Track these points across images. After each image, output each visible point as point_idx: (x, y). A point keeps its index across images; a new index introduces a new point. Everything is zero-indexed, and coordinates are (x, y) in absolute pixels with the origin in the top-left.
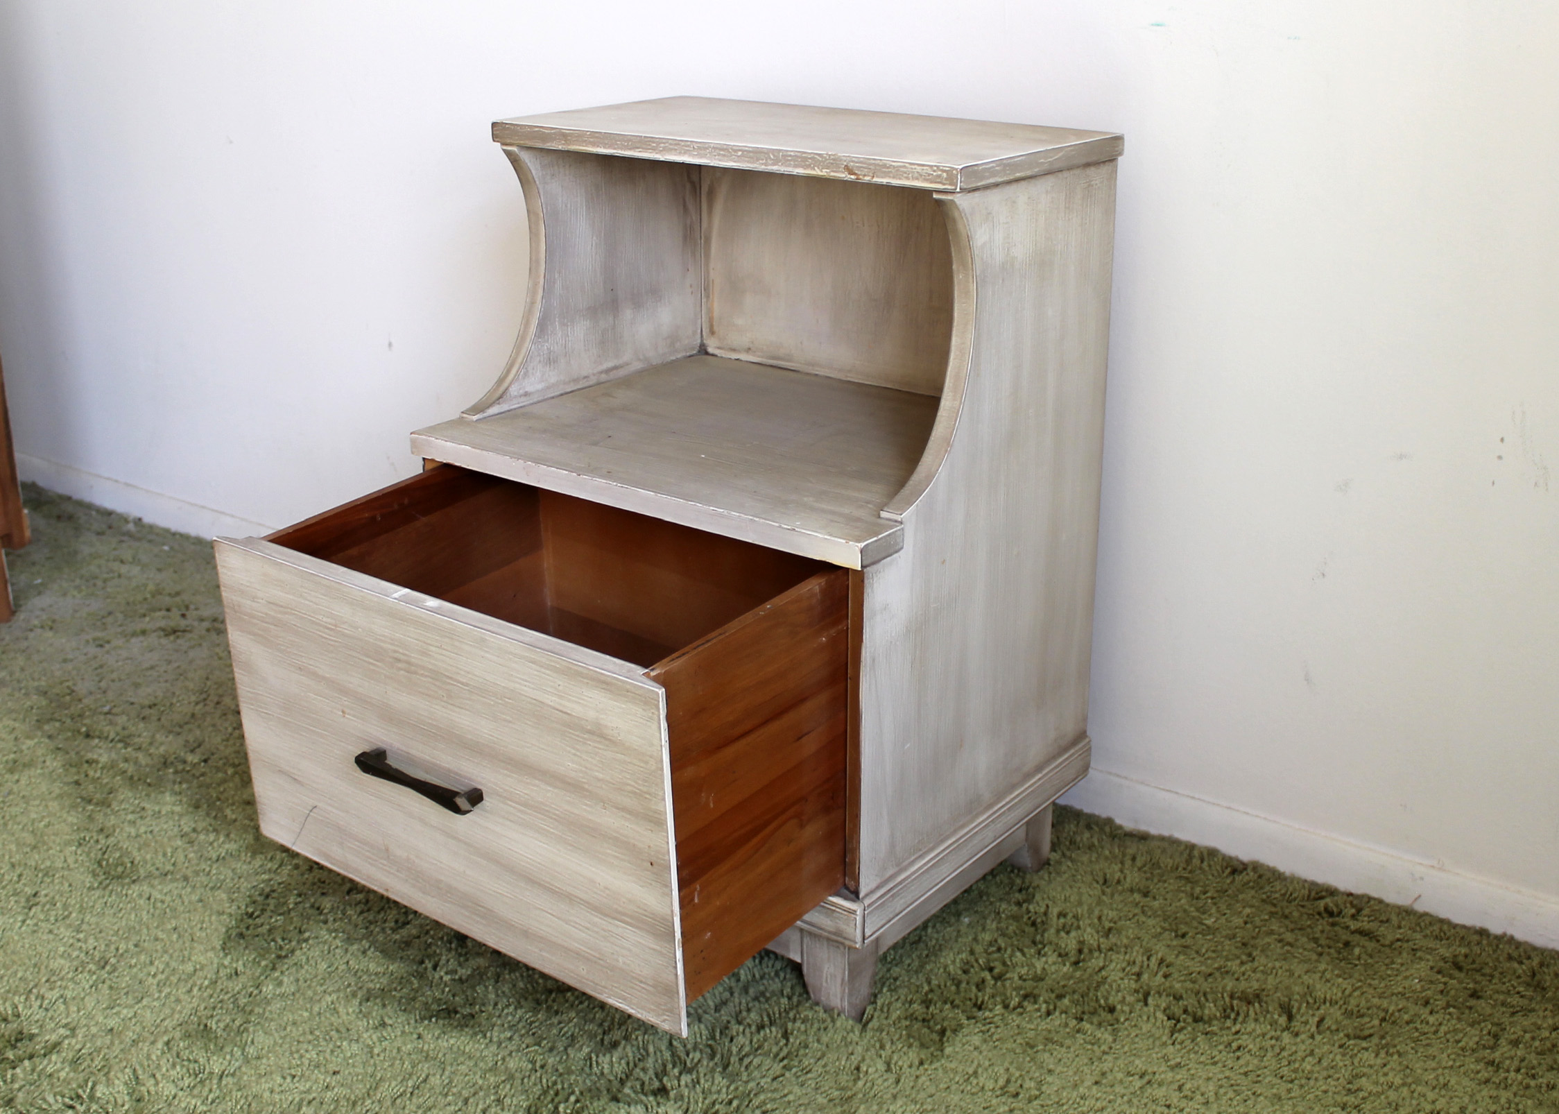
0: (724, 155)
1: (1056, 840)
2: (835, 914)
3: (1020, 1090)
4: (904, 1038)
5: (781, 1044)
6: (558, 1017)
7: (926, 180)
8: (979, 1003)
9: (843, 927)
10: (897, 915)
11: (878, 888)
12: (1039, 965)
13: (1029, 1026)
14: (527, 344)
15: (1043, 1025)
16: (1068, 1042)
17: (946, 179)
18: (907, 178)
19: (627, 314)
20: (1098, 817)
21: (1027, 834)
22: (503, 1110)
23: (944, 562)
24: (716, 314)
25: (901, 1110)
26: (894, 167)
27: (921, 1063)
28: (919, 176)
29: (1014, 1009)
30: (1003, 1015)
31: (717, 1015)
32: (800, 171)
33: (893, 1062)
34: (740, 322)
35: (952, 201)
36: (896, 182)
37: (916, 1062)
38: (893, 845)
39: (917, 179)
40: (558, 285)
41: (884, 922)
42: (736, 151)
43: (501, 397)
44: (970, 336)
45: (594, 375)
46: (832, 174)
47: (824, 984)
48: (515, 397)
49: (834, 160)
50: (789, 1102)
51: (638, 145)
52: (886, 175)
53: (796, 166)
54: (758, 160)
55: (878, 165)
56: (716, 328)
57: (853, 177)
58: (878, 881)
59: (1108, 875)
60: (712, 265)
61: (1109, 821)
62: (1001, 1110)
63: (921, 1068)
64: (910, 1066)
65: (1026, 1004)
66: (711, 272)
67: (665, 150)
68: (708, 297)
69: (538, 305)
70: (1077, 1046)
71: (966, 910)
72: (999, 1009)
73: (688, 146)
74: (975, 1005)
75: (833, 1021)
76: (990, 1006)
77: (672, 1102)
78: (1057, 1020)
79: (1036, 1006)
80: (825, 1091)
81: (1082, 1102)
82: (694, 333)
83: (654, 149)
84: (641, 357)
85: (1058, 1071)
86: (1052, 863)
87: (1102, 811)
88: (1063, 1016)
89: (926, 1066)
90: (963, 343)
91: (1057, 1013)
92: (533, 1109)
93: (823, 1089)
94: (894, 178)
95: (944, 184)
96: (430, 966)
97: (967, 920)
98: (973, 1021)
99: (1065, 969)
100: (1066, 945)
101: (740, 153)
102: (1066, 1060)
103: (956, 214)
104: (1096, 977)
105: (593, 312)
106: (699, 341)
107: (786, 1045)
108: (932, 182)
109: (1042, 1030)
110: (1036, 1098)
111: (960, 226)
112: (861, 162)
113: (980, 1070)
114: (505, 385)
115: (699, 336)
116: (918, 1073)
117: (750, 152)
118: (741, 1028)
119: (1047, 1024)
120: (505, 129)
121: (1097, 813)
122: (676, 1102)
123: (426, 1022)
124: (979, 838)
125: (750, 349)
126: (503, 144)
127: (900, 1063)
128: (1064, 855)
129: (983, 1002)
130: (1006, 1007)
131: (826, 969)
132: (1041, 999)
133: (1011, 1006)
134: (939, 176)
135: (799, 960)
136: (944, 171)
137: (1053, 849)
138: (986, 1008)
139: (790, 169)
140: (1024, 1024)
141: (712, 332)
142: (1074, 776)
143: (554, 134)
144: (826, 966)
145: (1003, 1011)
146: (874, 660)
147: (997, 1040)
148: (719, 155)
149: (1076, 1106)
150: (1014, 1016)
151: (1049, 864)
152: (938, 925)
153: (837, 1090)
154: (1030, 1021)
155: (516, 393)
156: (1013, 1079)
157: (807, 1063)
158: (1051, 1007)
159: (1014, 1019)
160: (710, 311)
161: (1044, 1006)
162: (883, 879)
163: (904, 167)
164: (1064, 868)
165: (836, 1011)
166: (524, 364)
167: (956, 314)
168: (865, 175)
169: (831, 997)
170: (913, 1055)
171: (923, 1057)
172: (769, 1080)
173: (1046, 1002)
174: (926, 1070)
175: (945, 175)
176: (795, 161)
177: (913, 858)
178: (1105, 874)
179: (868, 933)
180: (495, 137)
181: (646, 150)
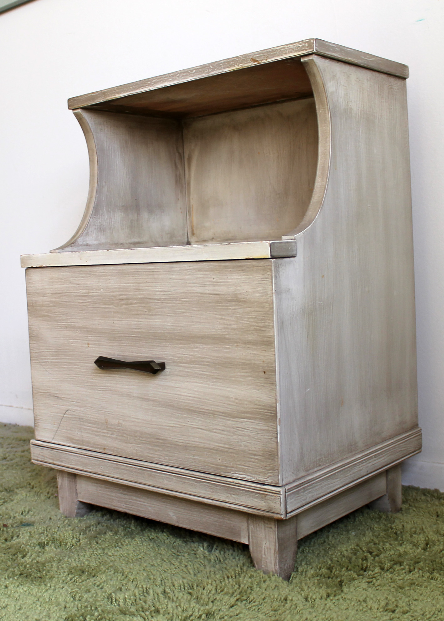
0: (186, 75)
1: (405, 500)
2: (268, 497)
3: (396, 608)
4: (316, 584)
5: (236, 588)
6: (94, 578)
7: (296, 51)
8: (364, 568)
9: (273, 505)
10: (307, 504)
11: (294, 481)
12: (401, 549)
13: (398, 578)
14: (88, 218)
15: (407, 577)
16: (425, 584)
17: (307, 47)
18: (286, 54)
19: (145, 215)
20: (429, 490)
21: (387, 488)
22: (49, 619)
23: (323, 276)
24: (195, 223)
25: (315, 619)
26: (278, 50)
27: (328, 596)
28: (293, 50)
29: (388, 570)
30: (380, 573)
31: (195, 578)
32: (227, 70)
33: (309, 597)
34: (207, 224)
35: (312, 60)
36: (279, 58)
37: (325, 596)
38: (302, 455)
39: (291, 52)
40: (105, 189)
41: (299, 505)
42: (192, 71)
43: (73, 243)
44: (329, 144)
45: (127, 244)
46: (245, 65)
47: (264, 556)
48: (81, 245)
49: (244, 57)
50: (240, 618)
51: (141, 85)
52: (274, 56)
53: (224, 68)
54: (204, 71)
55: (270, 52)
56: (195, 231)
57: (255, 63)
58: (294, 477)
59: (439, 513)
60: (191, 197)
61: (436, 491)
62: (385, 618)
63: (328, 599)
64: (321, 598)
65: (395, 566)
66: (191, 200)
67: (156, 83)
68: (190, 215)
69: (94, 198)
70: (432, 586)
71: (352, 529)
72: (377, 570)
73: (167, 77)
74: (362, 569)
75: (269, 577)
76: (372, 569)
77: (161, 615)
78: (415, 575)
79: (402, 567)
80: (264, 612)
81: (439, 613)
82: (183, 235)
83: (149, 85)
84: (154, 241)
85: (420, 599)
86: (403, 509)
87: (431, 486)
88: (420, 571)
89: (331, 598)
90: (325, 150)
91: (416, 570)
92: (70, 619)
93: (263, 611)
94: (278, 56)
95: (306, 50)
96: (20, 556)
97: (353, 533)
98: (361, 577)
99: (418, 551)
100: (418, 541)
101: (194, 71)
102: (425, 594)
103: (315, 70)
104: (439, 555)
105: (125, 208)
106: (186, 240)
107: (239, 588)
108: (299, 51)
109: (407, 580)
110: (408, 612)
111: (318, 78)
112: (260, 54)
113: (368, 599)
114: (76, 238)
115: (186, 237)
116: (326, 602)
117: (200, 68)
118: (210, 581)
119: (410, 576)
120: (74, 100)
121: (428, 487)
122: (164, 615)
123: (11, 579)
124: (356, 469)
125: (213, 238)
126: (73, 110)
127: (314, 597)
128: (410, 505)
129: (366, 567)
130: (382, 569)
131: (264, 545)
132: (405, 563)
133: (386, 568)
134: (303, 46)
135: (247, 543)
136: (305, 43)
137: (403, 502)
138: (369, 570)
139: (222, 71)
140: (395, 577)
141: (193, 234)
142: (413, 450)
143: (99, 94)
144: (264, 543)
145: (380, 571)
146: (283, 323)
147: (378, 586)
148: (183, 76)
149: (436, 616)
150: (388, 573)
151: (402, 511)
152: (335, 535)
153: (272, 610)
154: (399, 575)
155: (81, 243)
156: (391, 602)
157: (252, 598)
158: (412, 568)
159: (388, 575)
160: (191, 222)
161: (407, 567)
162: (298, 477)
163: (284, 48)
164: (411, 511)
165: (271, 573)
166: (86, 227)
167: (320, 135)
168: (262, 60)
169: (269, 564)
170: (323, 591)
171: (329, 592)
172: (227, 607)
173: (407, 564)
174: (332, 600)
175: (306, 44)
176: (223, 65)
177: (316, 469)
178: (437, 513)
179: (289, 510)
180: (70, 107)
181: (145, 86)
